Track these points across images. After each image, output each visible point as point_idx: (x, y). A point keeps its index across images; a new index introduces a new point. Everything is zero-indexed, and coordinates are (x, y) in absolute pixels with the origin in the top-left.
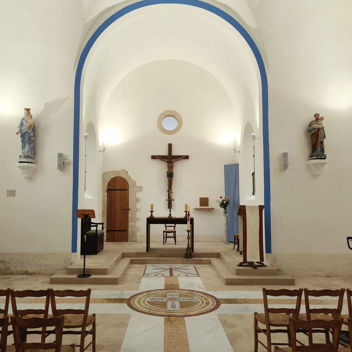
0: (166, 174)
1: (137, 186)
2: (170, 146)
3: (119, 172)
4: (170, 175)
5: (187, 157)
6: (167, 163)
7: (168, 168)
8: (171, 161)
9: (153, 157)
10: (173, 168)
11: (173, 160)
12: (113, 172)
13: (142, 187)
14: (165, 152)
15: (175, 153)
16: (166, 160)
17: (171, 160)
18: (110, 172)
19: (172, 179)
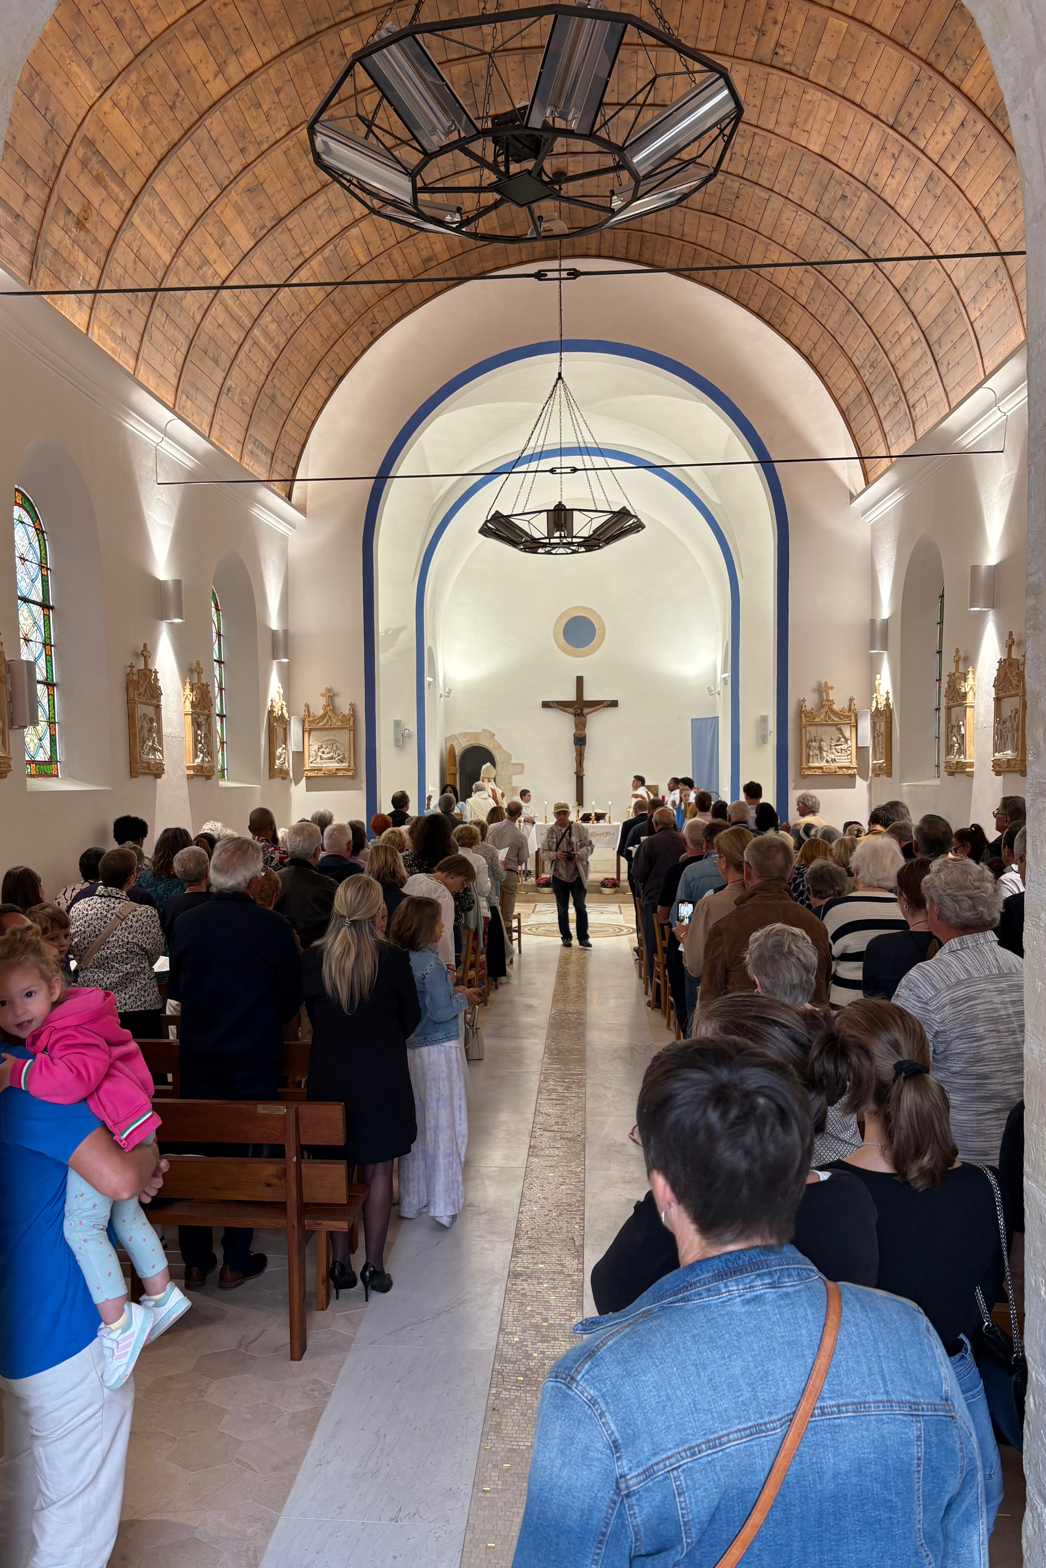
0: (572, 739)
1: (513, 762)
2: (580, 680)
3: (476, 735)
4: (580, 741)
5: (614, 704)
6: (573, 717)
7: (576, 726)
8: (582, 712)
9: (546, 705)
10: (585, 727)
11: (586, 711)
12: (464, 735)
13: (522, 765)
14: (570, 695)
15: (588, 696)
16: (571, 710)
17: (582, 710)
18: (460, 734)
19: (584, 749)
